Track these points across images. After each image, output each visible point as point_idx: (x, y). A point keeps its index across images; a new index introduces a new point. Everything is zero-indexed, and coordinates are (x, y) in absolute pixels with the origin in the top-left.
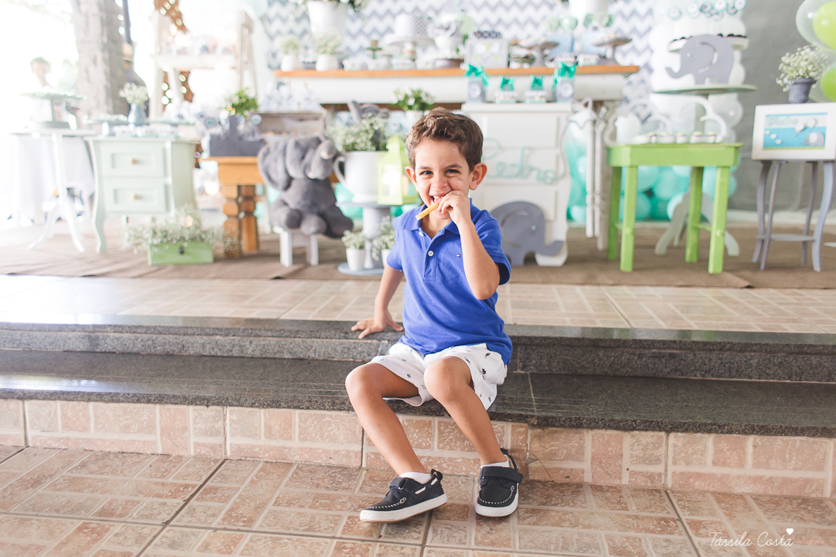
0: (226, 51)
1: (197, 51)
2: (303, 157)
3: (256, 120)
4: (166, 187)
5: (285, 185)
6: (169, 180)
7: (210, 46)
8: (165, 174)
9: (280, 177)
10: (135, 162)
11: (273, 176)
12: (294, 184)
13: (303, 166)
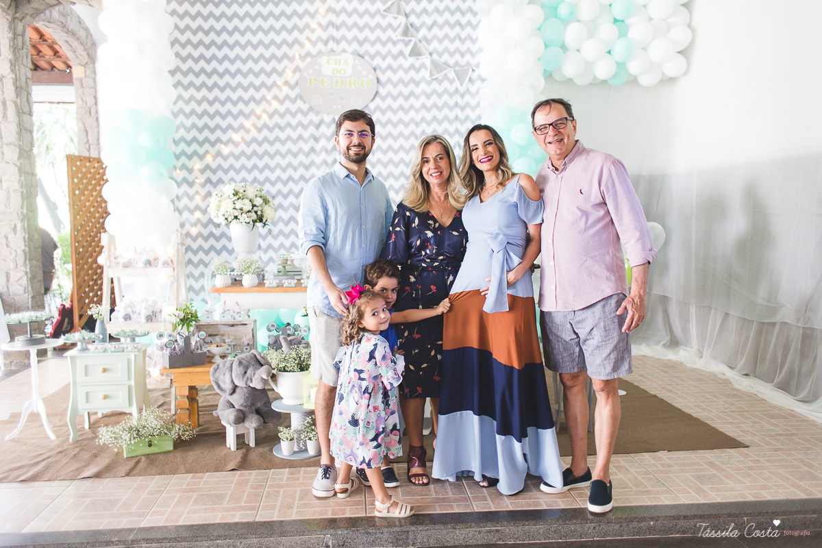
0: (165, 264)
1: (141, 264)
2: (246, 372)
3: (202, 335)
4: (130, 388)
5: (231, 392)
6: (132, 383)
7: (152, 259)
8: (129, 378)
9: (228, 386)
10: (105, 370)
11: (222, 385)
12: (238, 390)
13: (245, 378)
